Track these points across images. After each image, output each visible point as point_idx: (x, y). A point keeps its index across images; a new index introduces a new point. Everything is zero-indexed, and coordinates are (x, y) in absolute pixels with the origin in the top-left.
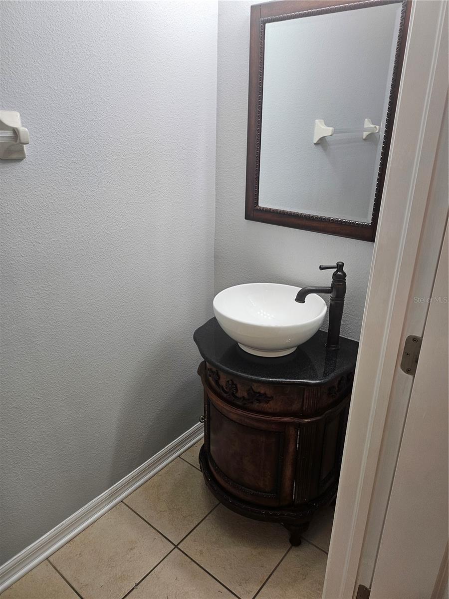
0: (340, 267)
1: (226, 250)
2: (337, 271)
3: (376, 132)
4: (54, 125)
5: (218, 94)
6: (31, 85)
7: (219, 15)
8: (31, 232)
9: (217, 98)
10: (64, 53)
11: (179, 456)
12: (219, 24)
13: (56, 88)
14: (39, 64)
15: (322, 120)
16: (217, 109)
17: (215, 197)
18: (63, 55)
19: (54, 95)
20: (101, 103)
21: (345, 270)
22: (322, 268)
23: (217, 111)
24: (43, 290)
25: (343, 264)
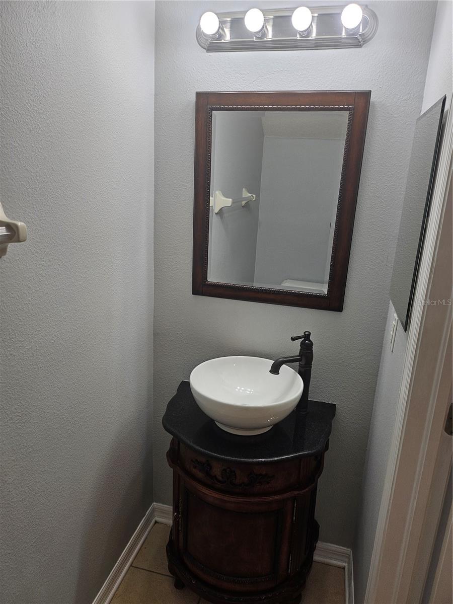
0: (307, 336)
1: (169, 326)
2: (305, 340)
3: (254, 200)
4: (30, 213)
5: (155, 171)
6: (10, 168)
7: (156, 95)
8: (6, 344)
9: (155, 175)
10: (40, 132)
11: (131, 565)
12: (155, 103)
13: (32, 170)
14: (18, 144)
15: (220, 192)
16: (155, 185)
17: (153, 272)
18: (39, 133)
19: (31, 178)
20: (70, 185)
21: (311, 338)
22: (293, 339)
23: (155, 187)
24: (16, 412)
25: (310, 333)
